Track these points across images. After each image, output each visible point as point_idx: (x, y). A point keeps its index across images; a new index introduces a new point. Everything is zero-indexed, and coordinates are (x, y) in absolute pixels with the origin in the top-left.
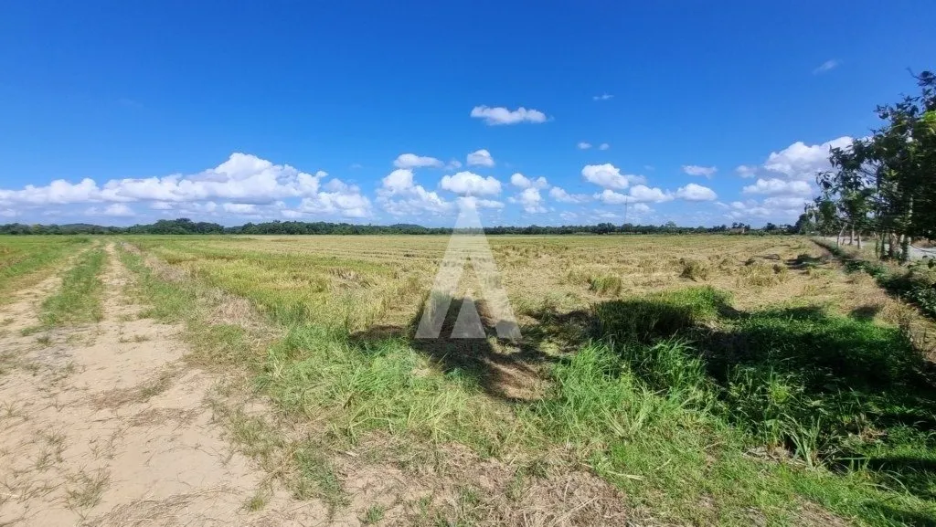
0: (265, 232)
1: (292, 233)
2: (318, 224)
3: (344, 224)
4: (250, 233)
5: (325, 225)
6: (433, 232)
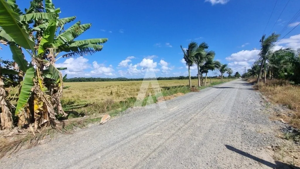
6: (129, 80)
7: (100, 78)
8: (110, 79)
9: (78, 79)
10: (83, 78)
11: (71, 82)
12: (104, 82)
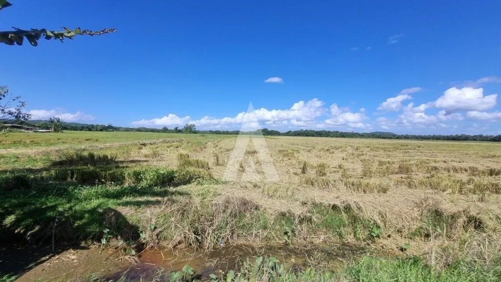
0: (296, 135)
2: (321, 131)
3: (337, 132)
4: (290, 136)
5: (326, 132)
6: (398, 137)
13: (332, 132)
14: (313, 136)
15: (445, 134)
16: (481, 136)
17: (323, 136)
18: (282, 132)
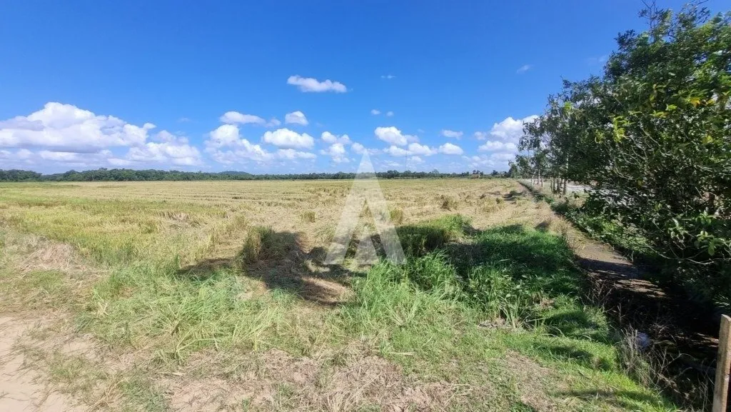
1: (121, 180)
4: (74, 180)
6: (258, 178)
7: (177, 172)
8: (207, 174)
9: (111, 172)
10: (128, 171)
11: (87, 181)
12: (189, 182)
13: (167, 173)
14: (130, 180)
15: (300, 173)
16: (324, 175)
17: (152, 180)
18: (44, 173)
